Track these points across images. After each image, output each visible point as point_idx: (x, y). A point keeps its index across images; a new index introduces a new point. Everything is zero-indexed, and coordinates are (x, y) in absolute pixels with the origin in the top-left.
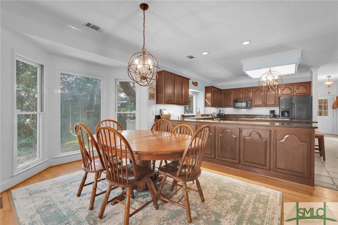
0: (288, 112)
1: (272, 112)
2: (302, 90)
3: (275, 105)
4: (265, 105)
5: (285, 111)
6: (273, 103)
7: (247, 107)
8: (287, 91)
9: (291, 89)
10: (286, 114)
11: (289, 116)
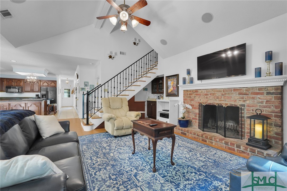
0: (45, 96)
1: (37, 95)
2: (53, 84)
3: (39, 91)
4: (32, 91)
5: (44, 95)
6: (37, 90)
7: (18, 92)
8: (46, 84)
9: (48, 83)
10: (44, 97)
11: (45, 97)
